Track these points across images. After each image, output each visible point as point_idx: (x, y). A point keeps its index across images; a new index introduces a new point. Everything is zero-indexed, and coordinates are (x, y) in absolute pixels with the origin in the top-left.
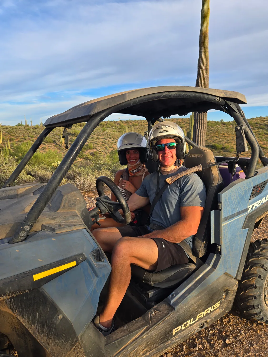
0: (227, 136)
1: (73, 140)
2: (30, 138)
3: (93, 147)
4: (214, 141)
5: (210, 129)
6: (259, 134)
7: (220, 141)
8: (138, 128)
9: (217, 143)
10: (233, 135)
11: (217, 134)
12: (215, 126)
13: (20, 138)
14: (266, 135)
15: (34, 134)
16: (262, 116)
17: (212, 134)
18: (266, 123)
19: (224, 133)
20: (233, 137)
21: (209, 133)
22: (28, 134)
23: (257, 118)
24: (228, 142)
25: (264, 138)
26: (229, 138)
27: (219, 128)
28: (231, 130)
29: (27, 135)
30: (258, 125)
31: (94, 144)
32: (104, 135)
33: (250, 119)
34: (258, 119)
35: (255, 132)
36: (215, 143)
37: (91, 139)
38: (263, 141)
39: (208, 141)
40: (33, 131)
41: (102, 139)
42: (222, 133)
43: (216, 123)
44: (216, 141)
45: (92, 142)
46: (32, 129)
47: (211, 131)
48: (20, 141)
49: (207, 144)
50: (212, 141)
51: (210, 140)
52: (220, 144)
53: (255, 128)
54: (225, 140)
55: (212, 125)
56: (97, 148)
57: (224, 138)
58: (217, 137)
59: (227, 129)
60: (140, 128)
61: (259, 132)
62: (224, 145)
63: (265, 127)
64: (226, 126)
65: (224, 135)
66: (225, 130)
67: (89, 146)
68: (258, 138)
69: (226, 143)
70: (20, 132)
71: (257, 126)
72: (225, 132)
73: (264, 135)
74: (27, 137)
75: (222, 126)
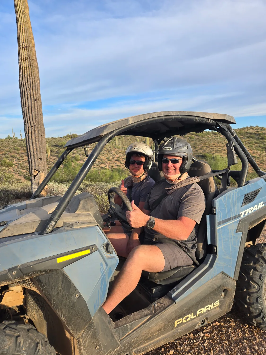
0: (217, 145)
1: (59, 152)
2: (15, 150)
3: (80, 159)
4: (204, 151)
5: (200, 139)
6: (250, 144)
7: (210, 151)
8: (129, 139)
9: (208, 153)
10: (223, 144)
11: (207, 144)
12: (206, 136)
13: (5, 151)
14: (256, 144)
15: (20, 147)
16: (252, 126)
17: (202, 144)
18: (256, 132)
19: (214, 143)
20: (223, 146)
21: (200, 143)
22: (14, 146)
23: (247, 127)
24: (218, 151)
25: (254, 147)
26: (219, 148)
27: (210, 138)
28: (221, 139)
29: (13, 148)
30: (248, 134)
31: (82, 155)
32: (93, 146)
33: (240, 129)
34: (249, 128)
35: (245, 141)
36: (205, 153)
37: (79, 151)
38: (253, 150)
39: (198, 151)
40: (19, 143)
41: (90, 151)
42: (212, 143)
43: (207, 133)
44: (206, 151)
45: (79, 154)
46: (19, 142)
47: (202, 141)
48: (4, 154)
49: (198, 153)
50: (203, 151)
51: (200, 150)
52: (210, 153)
53: (245, 138)
54: (215, 150)
55: (203, 135)
56: (84, 159)
57: (214, 148)
58: (207, 146)
59: (217, 139)
60: (131, 139)
61: (250, 141)
62: (214, 154)
63: (255, 136)
64: (217, 136)
65: (214, 144)
66: (216, 140)
67: (76, 158)
68: (248, 147)
69: (216, 152)
70: (6, 145)
71: (248, 136)
72: (215, 141)
73: (254, 144)
74: (12, 150)
75: (213, 136)
